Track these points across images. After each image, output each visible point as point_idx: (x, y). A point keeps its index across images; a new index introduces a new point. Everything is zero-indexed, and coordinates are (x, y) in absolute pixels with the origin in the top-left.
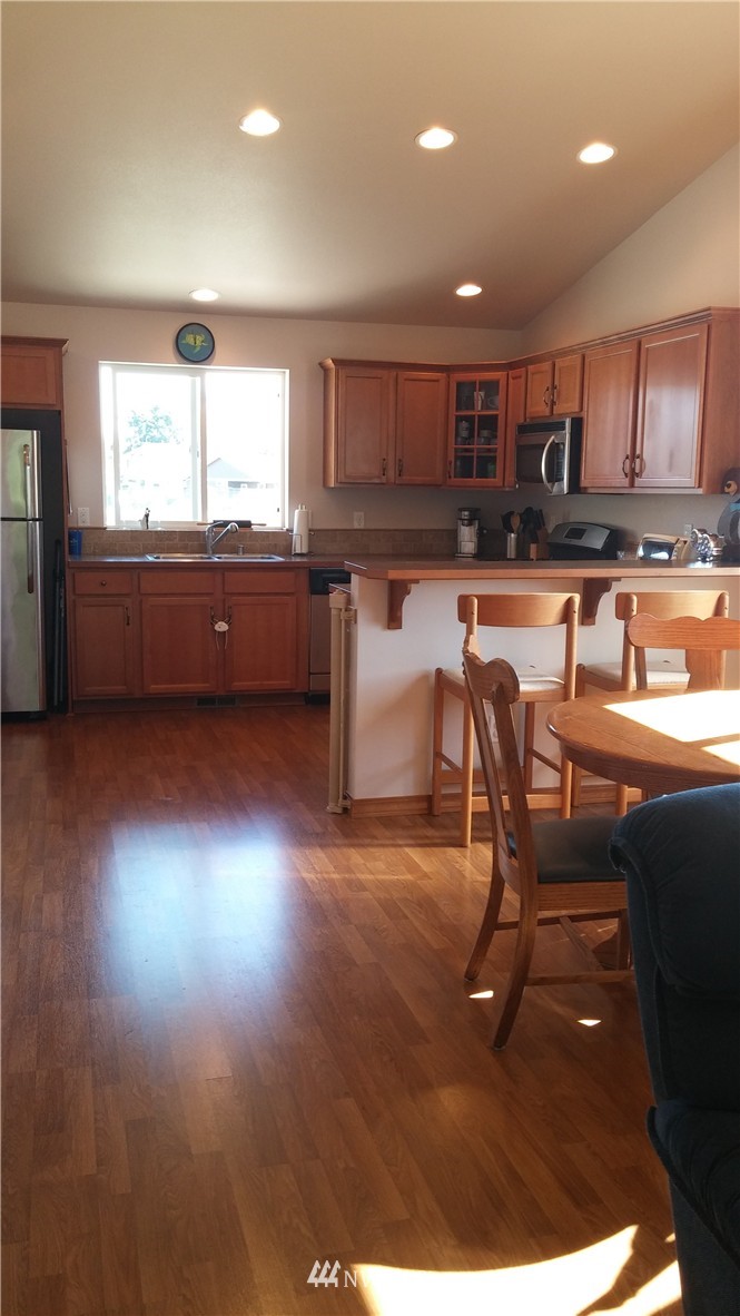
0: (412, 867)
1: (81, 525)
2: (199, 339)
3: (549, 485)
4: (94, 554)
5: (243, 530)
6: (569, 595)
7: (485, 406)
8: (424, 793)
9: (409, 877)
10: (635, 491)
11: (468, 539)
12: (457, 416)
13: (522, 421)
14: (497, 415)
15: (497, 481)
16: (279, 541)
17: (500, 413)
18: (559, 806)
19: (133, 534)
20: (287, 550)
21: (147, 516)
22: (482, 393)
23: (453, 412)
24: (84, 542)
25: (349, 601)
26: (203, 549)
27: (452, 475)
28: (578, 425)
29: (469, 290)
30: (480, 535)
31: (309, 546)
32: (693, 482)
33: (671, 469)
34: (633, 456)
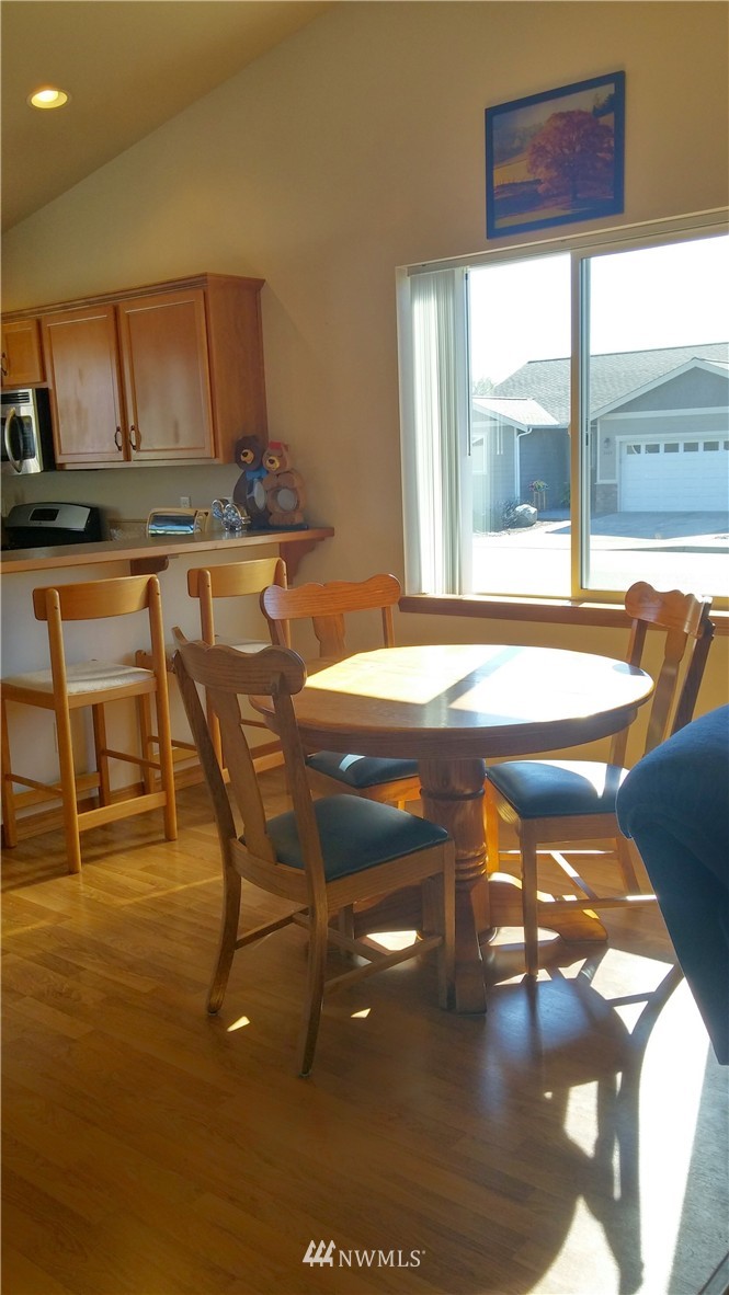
3: (16, 464)
6: (142, 577)
18: (164, 804)
32: (209, 452)
33: (177, 441)
34: (124, 429)
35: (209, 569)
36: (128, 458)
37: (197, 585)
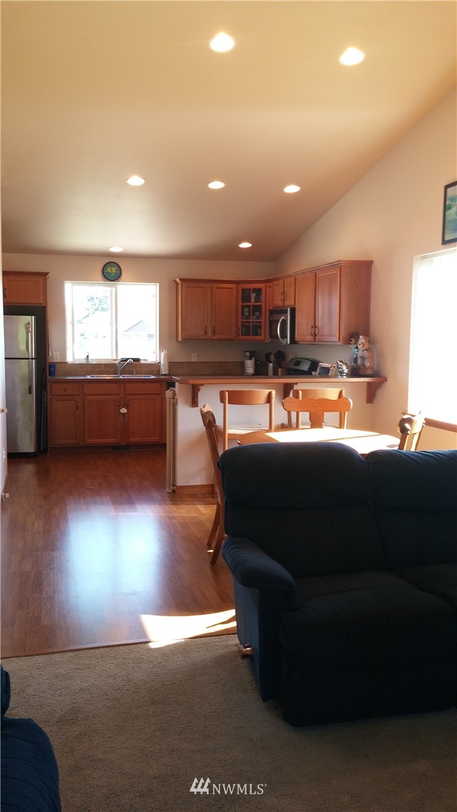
0: (198, 511)
1: (55, 361)
2: (114, 269)
3: (281, 340)
4: (62, 375)
5: (136, 363)
6: (269, 390)
7: (256, 301)
8: (210, 483)
9: (196, 515)
10: (316, 343)
11: (250, 366)
12: (242, 306)
13: (271, 308)
14: (261, 305)
15: (261, 337)
16: (154, 368)
17: (263, 304)
19: (81, 365)
20: (158, 372)
21: (88, 356)
22: (255, 294)
23: (240, 304)
24: (56, 369)
25: (174, 394)
26: (115, 373)
27: (240, 334)
28: (293, 311)
29: (245, 245)
30: (256, 364)
31: (169, 370)
34: (314, 327)
35: (302, 390)
36: (315, 340)
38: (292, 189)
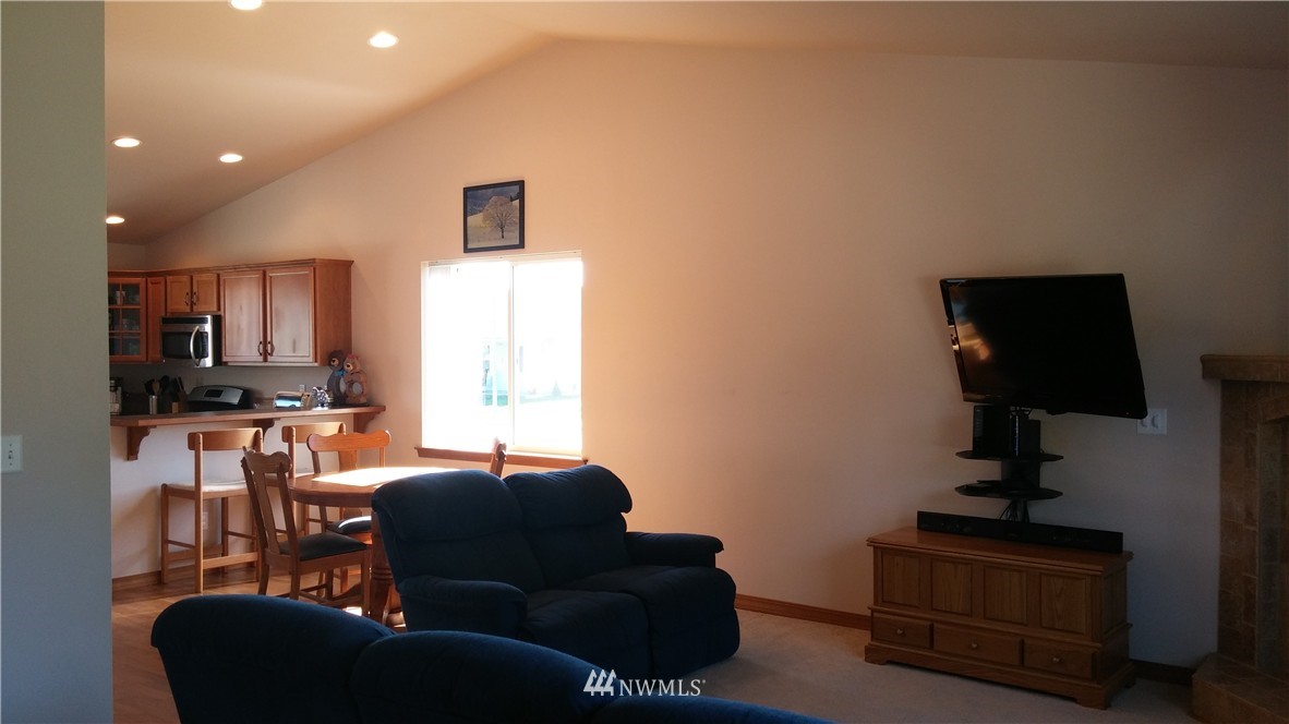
3: (196, 361)
6: (256, 429)
7: (126, 302)
10: (269, 364)
13: (163, 314)
14: (138, 310)
15: (140, 357)
17: (141, 307)
22: (122, 293)
28: (218, 320)
29: (114, 220)
30: (123, 398)
32: (311, 359)
33: (294, 352)
34: (265, 342)
35: (296, 427)
36: (265, 360)
37: (287, 435)
38: (231, 158)
